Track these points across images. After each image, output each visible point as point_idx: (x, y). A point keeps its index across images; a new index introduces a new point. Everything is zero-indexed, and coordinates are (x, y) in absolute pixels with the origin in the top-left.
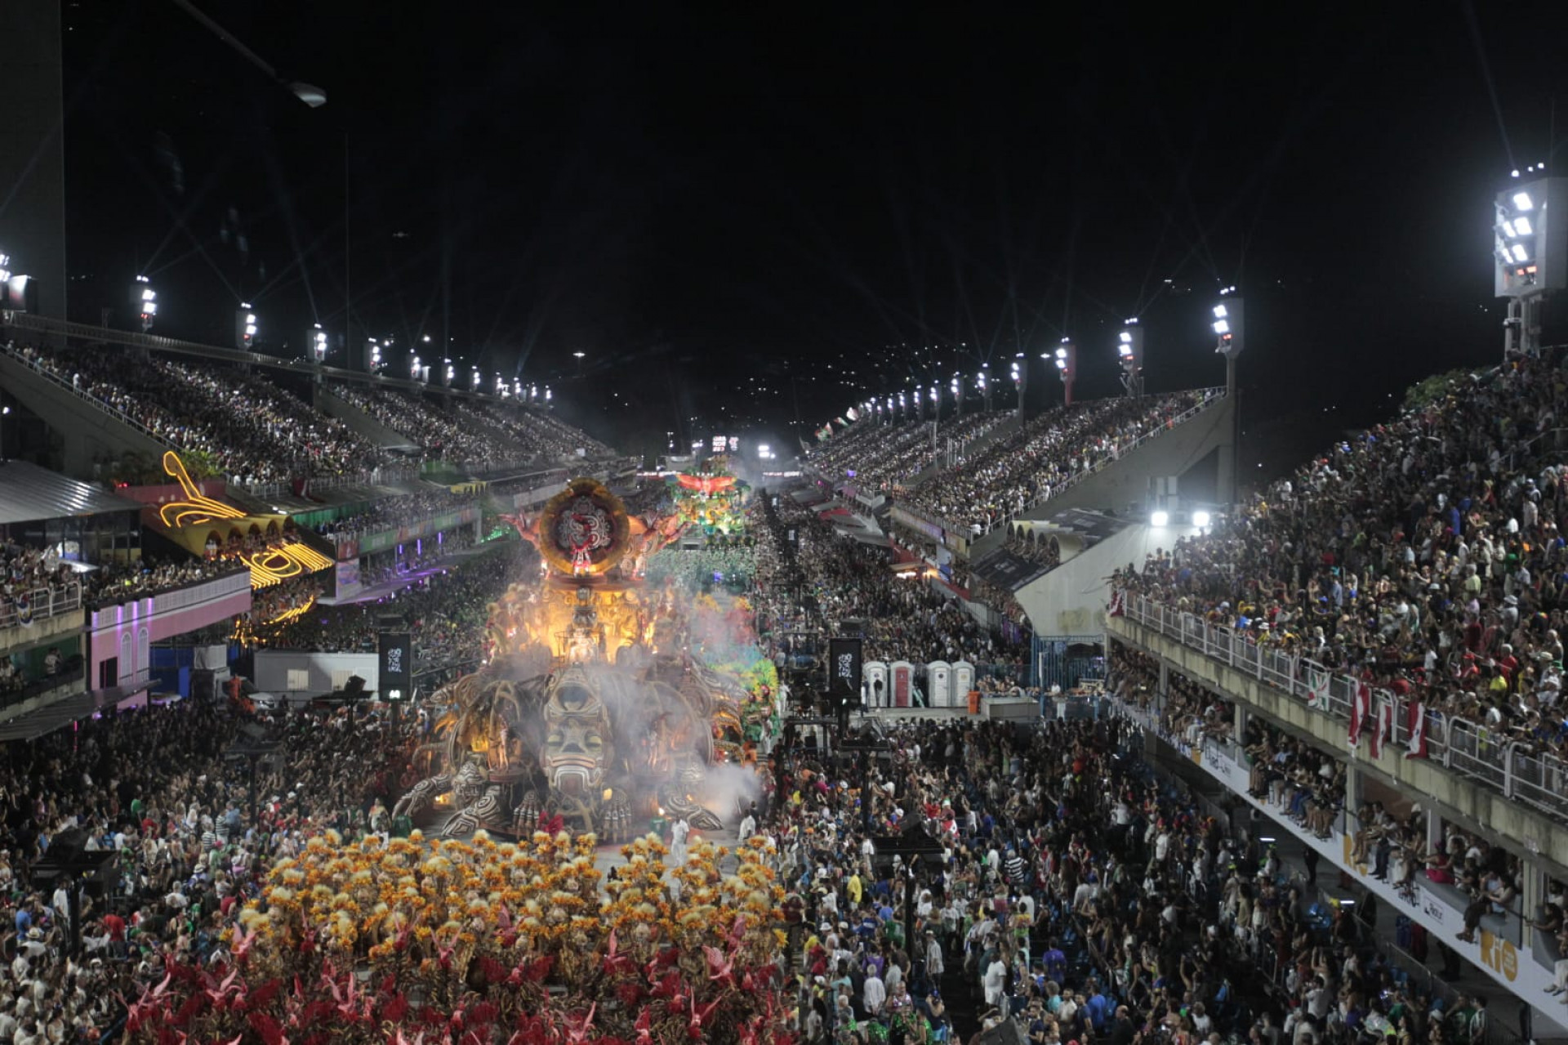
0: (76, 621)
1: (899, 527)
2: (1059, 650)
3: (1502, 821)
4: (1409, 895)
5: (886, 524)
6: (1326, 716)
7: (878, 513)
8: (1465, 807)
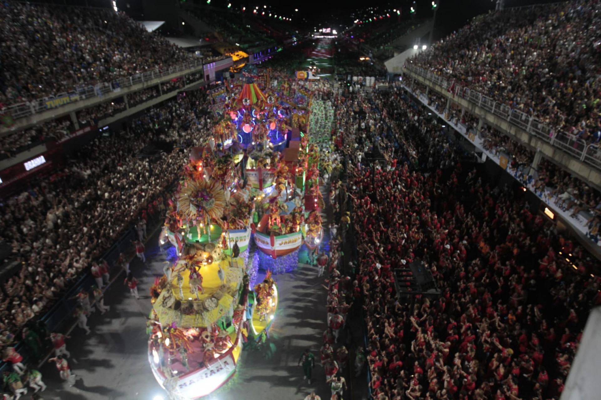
0: (200, 67)
1: (362, 48)
2: (392, 75)
3: (477, 111)
4: (456, 125)
5: (359, 48)
6: (445, 89)
7: (357, 46)
8: (470, 108)
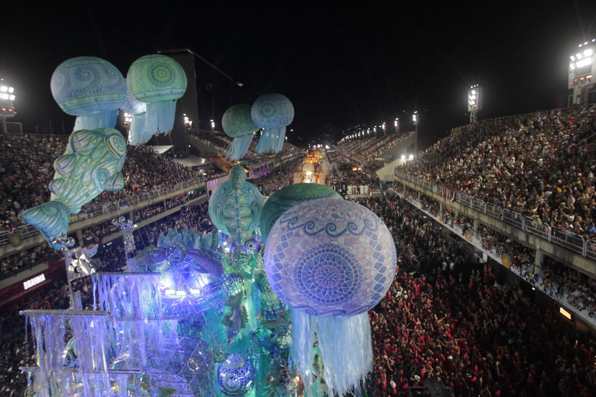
0: (204, 184)
1: (353, 160)
2: (384, 183)
3: (470, 213)
4: (452, 226)
5: (351, 160)
6: (436, 194)
7: (349, 158)
8: (463, 210)
